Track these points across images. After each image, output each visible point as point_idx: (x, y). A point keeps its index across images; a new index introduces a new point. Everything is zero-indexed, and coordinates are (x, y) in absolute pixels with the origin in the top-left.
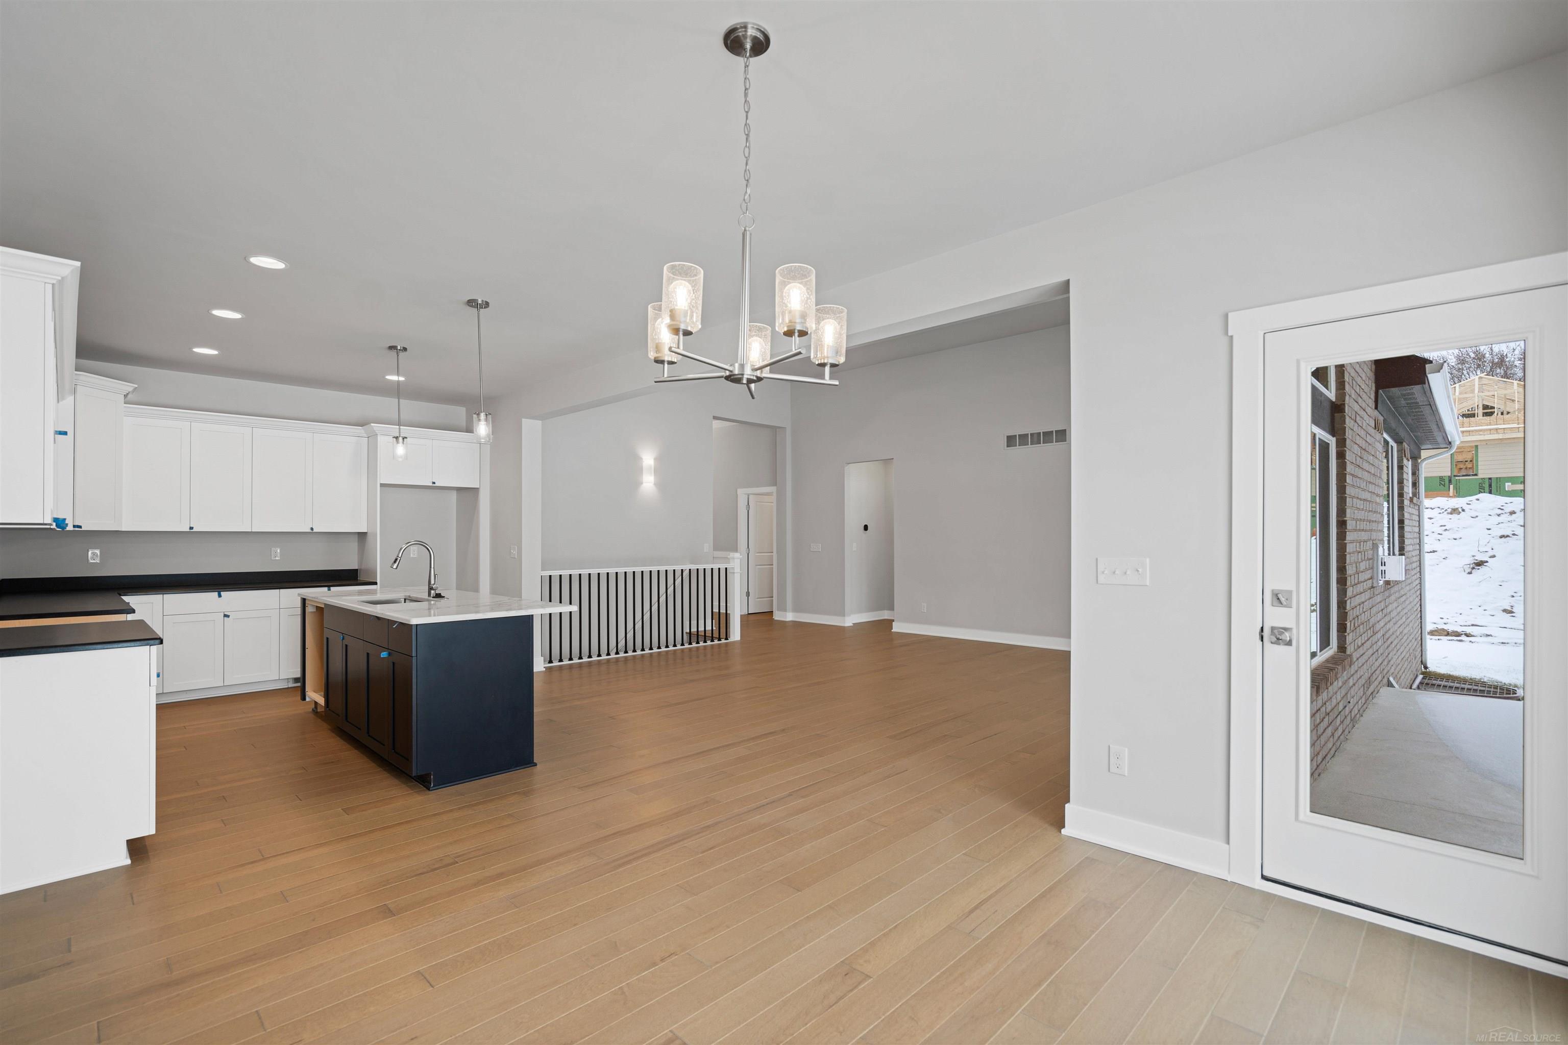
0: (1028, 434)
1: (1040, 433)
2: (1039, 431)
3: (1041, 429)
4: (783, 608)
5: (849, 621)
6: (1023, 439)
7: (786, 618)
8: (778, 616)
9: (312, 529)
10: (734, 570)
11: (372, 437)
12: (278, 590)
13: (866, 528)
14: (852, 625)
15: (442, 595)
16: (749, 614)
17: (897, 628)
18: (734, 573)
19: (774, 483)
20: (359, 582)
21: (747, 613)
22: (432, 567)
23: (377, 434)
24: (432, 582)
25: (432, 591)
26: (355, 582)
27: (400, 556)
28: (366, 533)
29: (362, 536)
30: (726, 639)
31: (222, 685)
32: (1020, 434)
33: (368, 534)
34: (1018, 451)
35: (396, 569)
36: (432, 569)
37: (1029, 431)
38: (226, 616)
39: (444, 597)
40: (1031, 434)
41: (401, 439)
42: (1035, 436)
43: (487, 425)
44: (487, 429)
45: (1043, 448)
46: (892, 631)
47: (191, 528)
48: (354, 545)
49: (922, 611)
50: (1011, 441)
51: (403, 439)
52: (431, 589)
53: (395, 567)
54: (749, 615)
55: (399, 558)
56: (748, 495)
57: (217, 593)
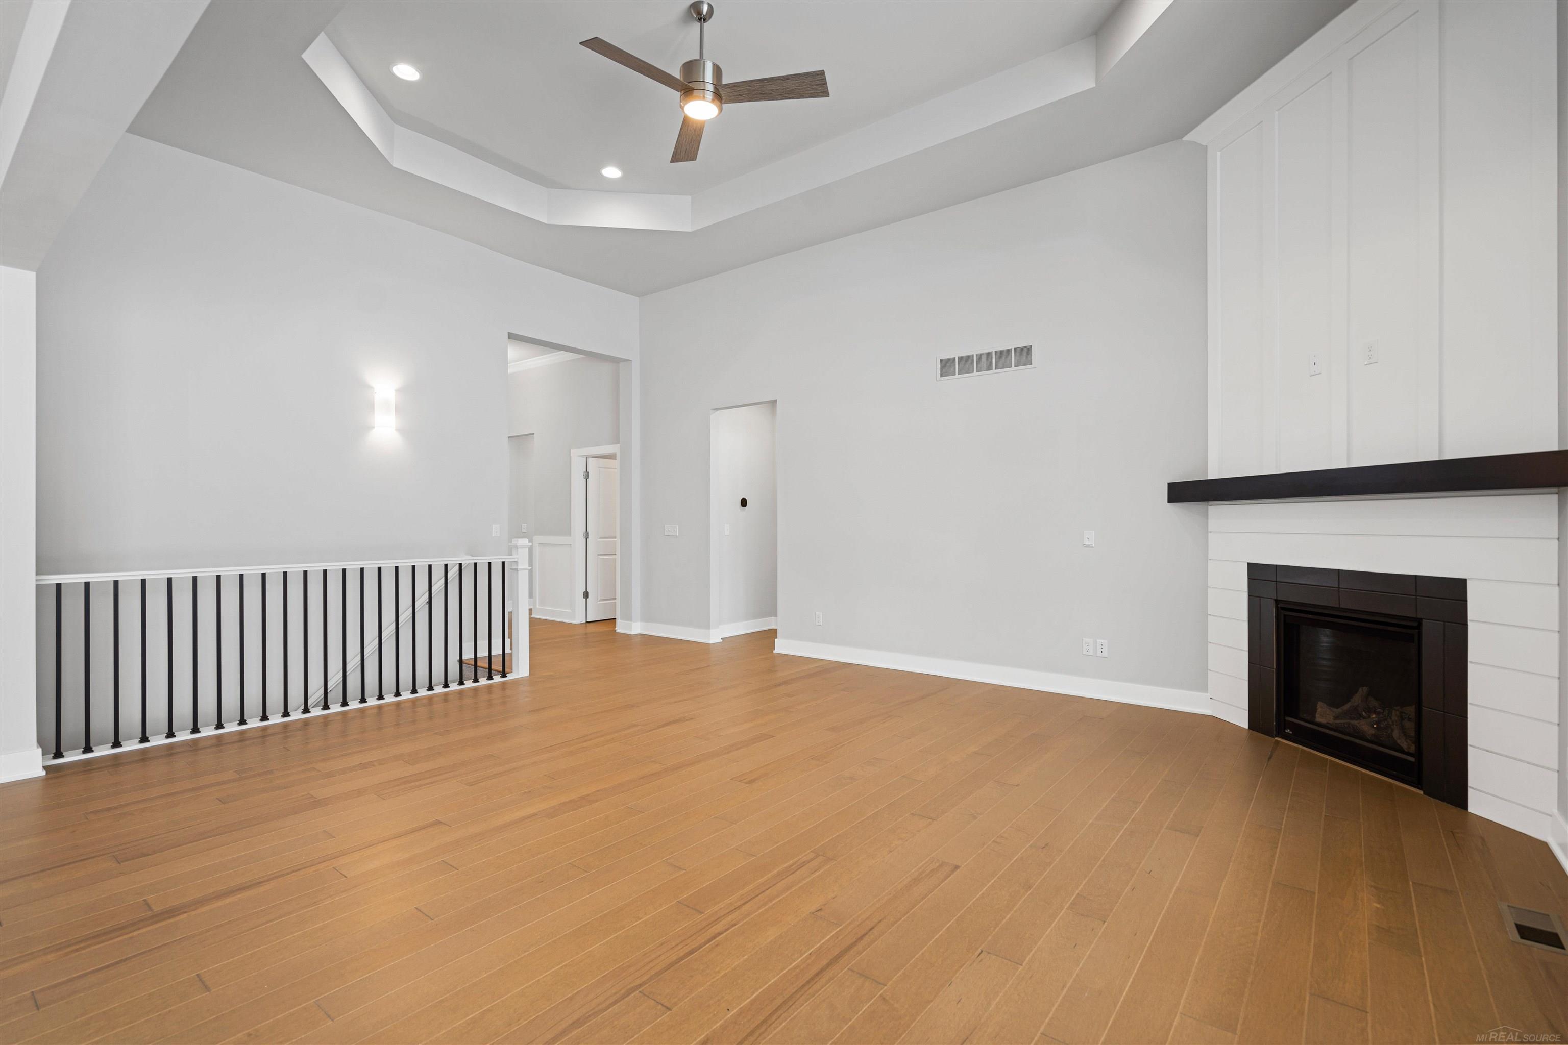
0: (973, 356)
1: (992, 353)
2: (990, 351)
3: (994, 348)
4: (628, 617)
5: (715, 636)
6: (966, 363)
7: (631, 631)
8: (621, 627)
10: (518, 566)
13: (744, 503)
14: (722, 641)
16: (587, 622)
17: (782, 646)
18: (517, 570)
19: (616, 440)
21: (585, 622)
30: (504, 675)
32: (960, 355)
34: (957, 380)
37: (973, 351)
40: (977, 355)
42: (984, 359)
45: (995, 377)
46: (774, 651)
49: (817, 623)
50: (946, 367)
54: (588, 624)
56: (587, 458)
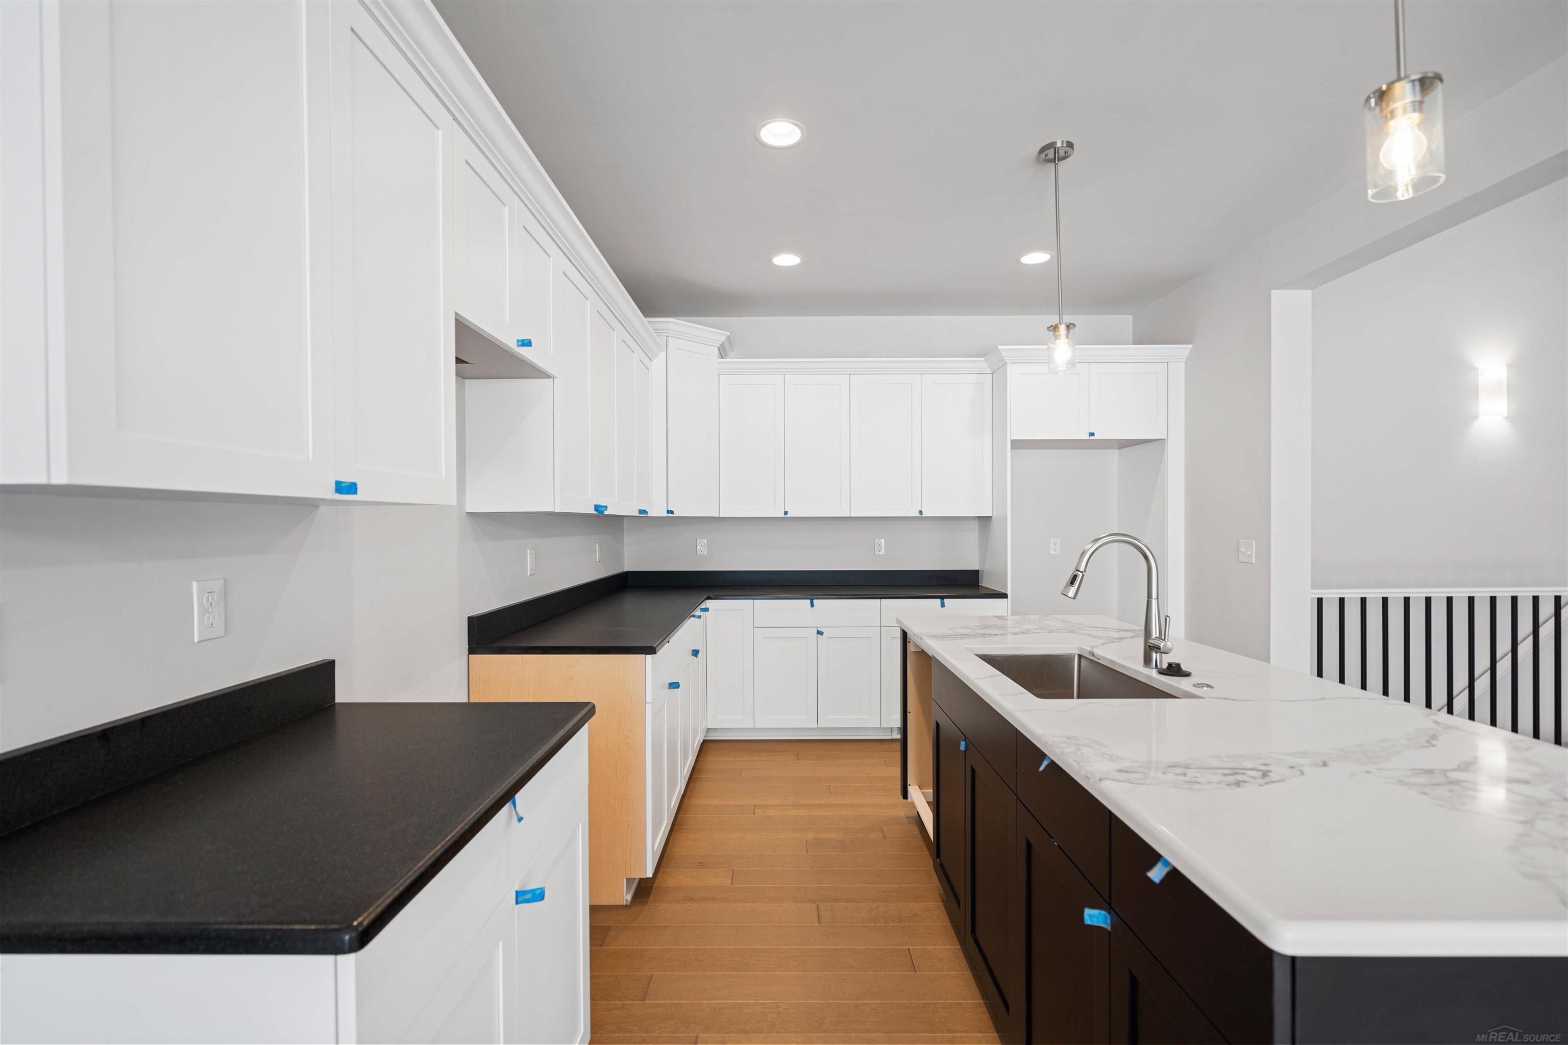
9: (921, 512)
11: (998, 370)
12: (879, 600)
15: (1184, 667)
20: (981, 592)
22: (1154, 595)
23: (1006, 363)
24: (1155, 633)
25: (1154, 654)
26: (973, 592)
27: (1082, 569)
28: (990, 517)
29: (984, 521)
31: (816, 727)
33: (994, 519)
35: (1074, 598)
36: (1154, 603)
38: (819, 633)
39: (1188, 675)
41: (1062, 328)
43: (1424, 125)
44: (1424, 138)
47: (786, 513)
48: (972, 535)
51: (1068, 327)
52: (1150, 649)
53: (1071, 593)
55: (1081, 574)
57: (809, 600)
